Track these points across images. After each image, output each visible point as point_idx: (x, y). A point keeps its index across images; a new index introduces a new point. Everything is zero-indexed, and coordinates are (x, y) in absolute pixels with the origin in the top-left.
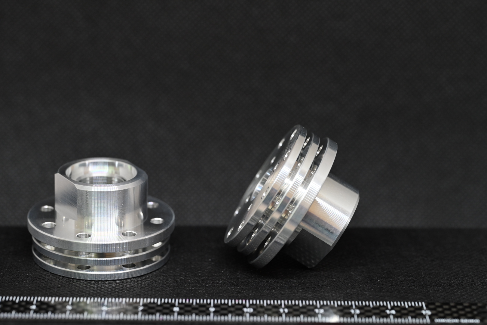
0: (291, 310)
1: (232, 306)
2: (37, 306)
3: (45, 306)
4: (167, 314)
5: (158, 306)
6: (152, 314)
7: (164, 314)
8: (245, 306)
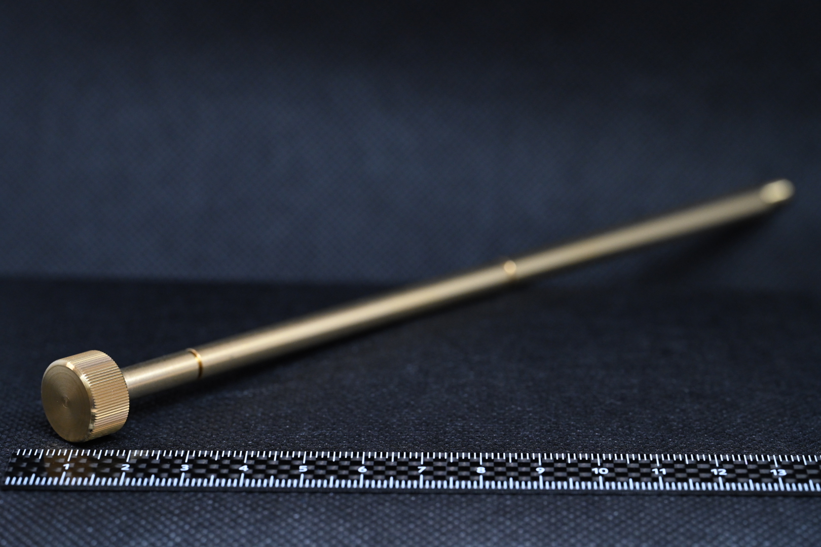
0: (671, 470)
1: (573, 465)
2: (249, 467)
3: (262, 467)
4: (466, 478)
5: (450, 464)
6: (442, 478)
7: (461, 479)
8: (595, 465)
